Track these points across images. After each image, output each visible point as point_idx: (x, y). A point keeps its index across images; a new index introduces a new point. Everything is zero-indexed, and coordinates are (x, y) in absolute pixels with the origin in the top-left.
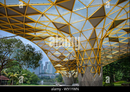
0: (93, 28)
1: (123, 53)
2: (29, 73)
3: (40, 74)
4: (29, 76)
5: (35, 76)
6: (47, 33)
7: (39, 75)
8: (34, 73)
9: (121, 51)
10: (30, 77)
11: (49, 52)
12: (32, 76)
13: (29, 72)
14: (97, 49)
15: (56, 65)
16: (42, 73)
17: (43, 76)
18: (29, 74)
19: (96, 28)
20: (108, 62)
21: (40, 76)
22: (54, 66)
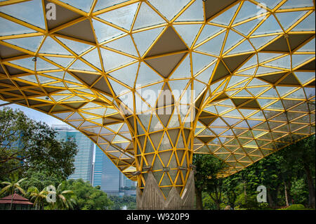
0: (162, 79)
1: (280, 135)
2: (87, 189)
3: (121, 189)
4: (87, 195)
5: (101, 195)
6: (76, 94)
7: (120, 192)
8: (99, 188)
9: (274, 131)
10: (89, 199)
11: (99, 137)
12: (93, 195)
13: (88, 186)
14: (179, 129)
15: (125, 168)
16: (126, 188)
17: (129, 195)
18: (87, 191)
19: (170, 78)
20: (251, 159)
21: (122, 194)
22: (122, 170)
